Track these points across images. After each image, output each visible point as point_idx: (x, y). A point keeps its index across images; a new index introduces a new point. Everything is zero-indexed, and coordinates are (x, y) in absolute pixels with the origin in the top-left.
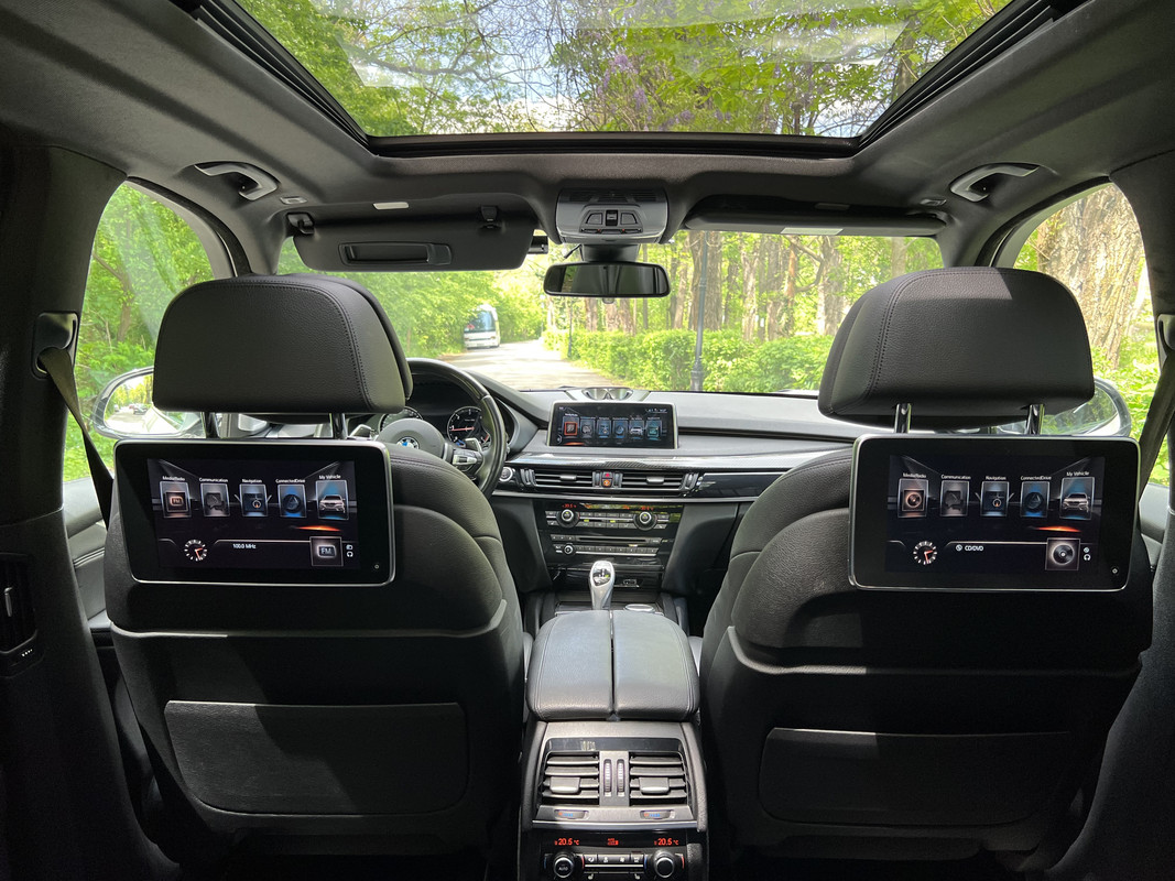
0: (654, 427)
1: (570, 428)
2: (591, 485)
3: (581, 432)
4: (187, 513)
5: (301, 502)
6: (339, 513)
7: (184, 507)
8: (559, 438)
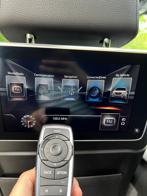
4: (24, 98)
5: (100, 91)
6: (123, 99)
7: (22, 94)
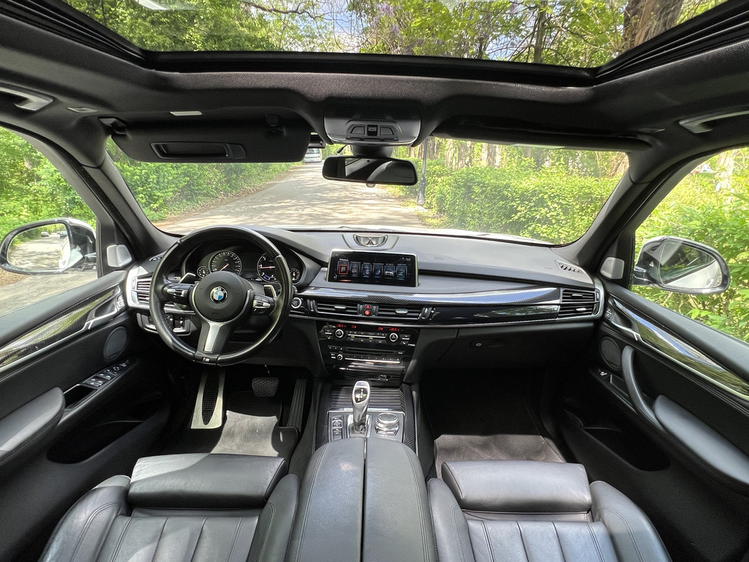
0: (402, 270)
1: (343, 269)
2: (356, 314)
3: (350, 273)
8: (335, 276)
